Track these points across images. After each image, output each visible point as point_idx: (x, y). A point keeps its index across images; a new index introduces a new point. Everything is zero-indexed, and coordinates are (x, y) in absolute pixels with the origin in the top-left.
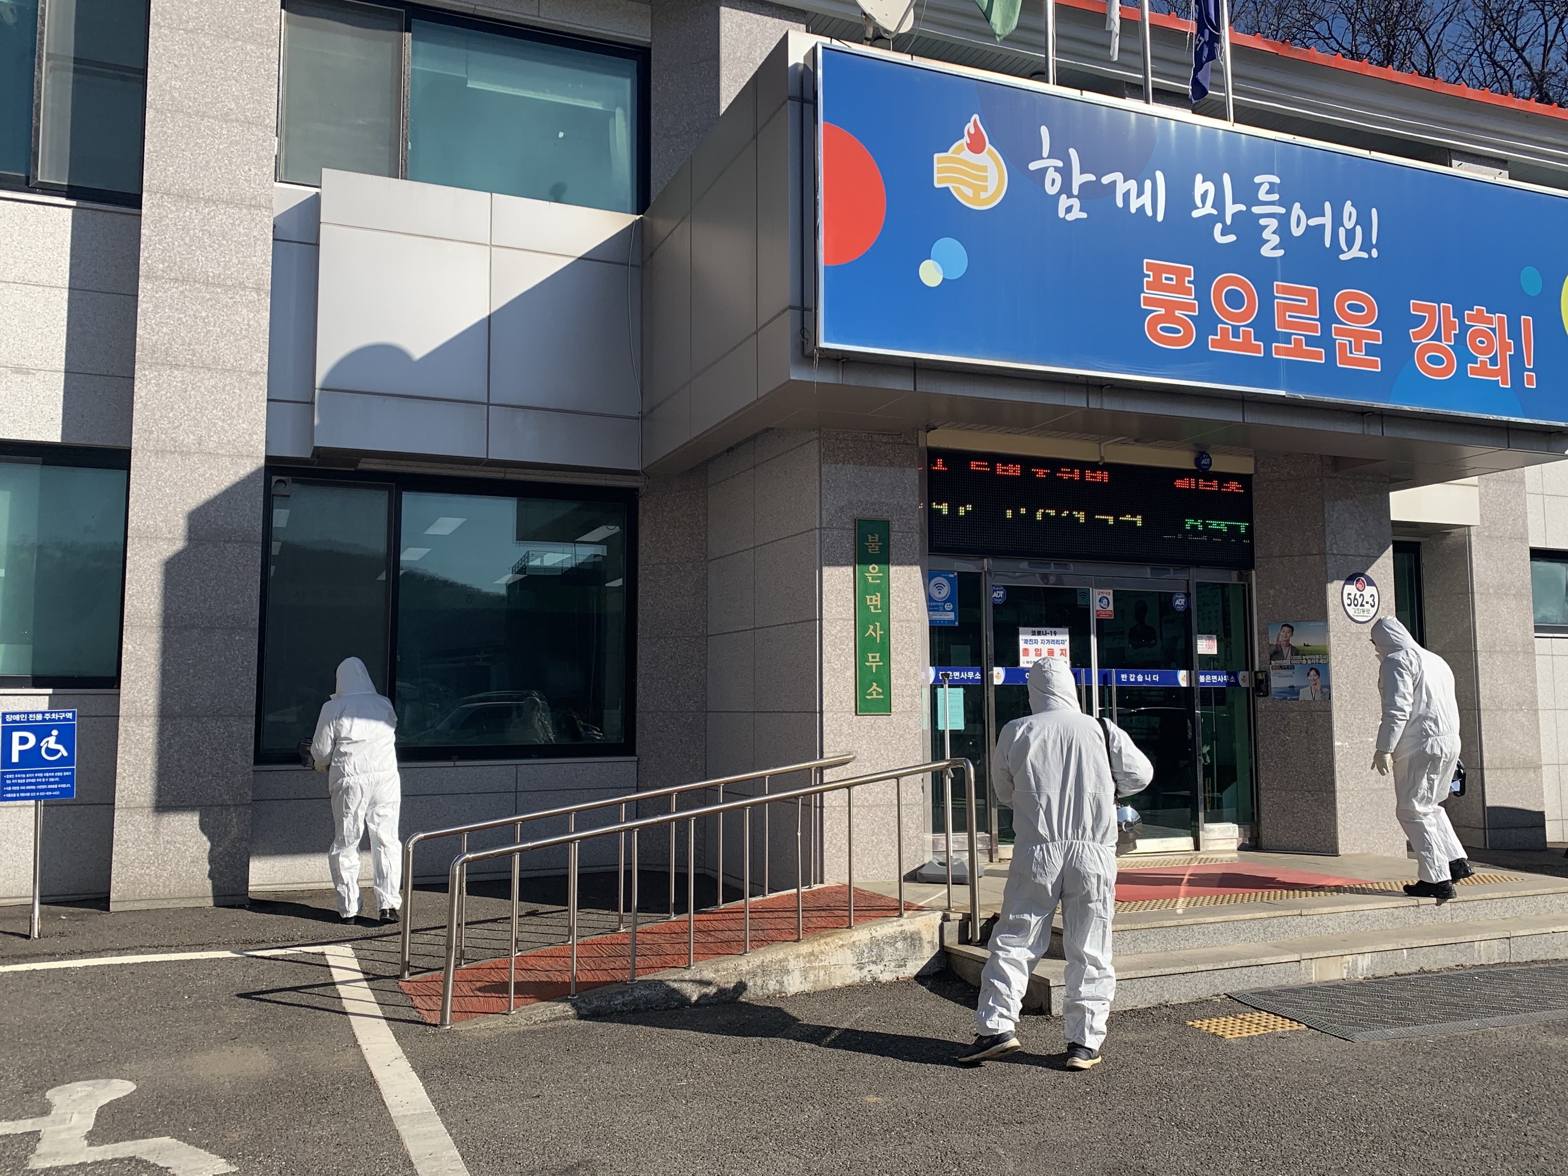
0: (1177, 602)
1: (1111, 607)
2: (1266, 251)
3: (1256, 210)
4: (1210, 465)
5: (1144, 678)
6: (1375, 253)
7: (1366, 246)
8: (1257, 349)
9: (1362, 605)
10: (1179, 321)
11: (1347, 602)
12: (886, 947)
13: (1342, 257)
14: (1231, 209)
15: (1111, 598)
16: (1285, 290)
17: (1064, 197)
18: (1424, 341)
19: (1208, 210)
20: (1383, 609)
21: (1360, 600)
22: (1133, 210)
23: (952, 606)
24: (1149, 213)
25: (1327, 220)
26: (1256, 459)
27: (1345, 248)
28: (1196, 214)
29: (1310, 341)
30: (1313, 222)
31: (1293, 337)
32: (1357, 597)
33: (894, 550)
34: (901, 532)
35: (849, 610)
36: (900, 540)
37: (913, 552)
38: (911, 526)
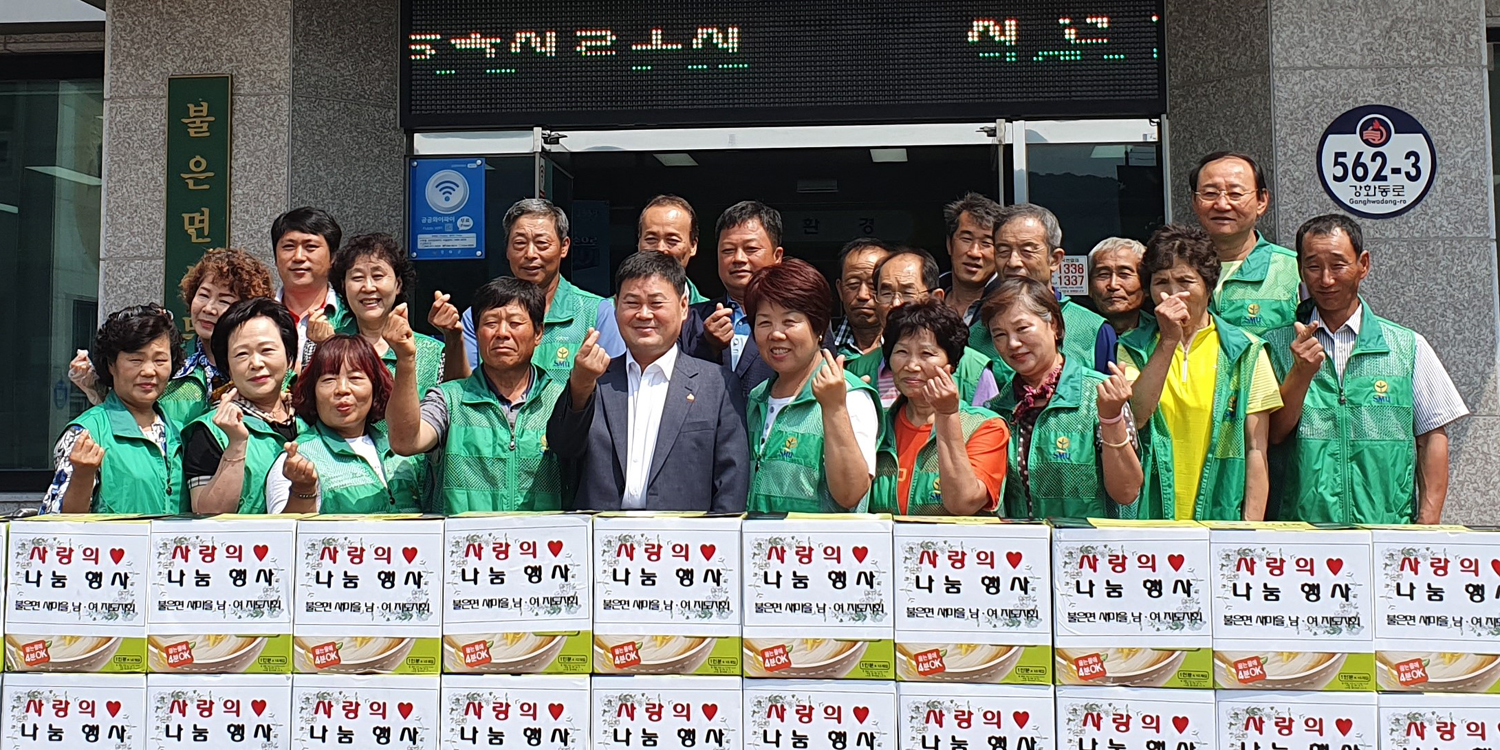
9: (1379, 177)
11: (1330, 170)
20: (1448, 183)
21: (1373, 167)
23: (472, 223)
32: (1366, 159)
33: (240, 128)
34: (254, 95)
35: (153, 241)
36: (253, 111)
37: (278, 131)
38: (274, 83)
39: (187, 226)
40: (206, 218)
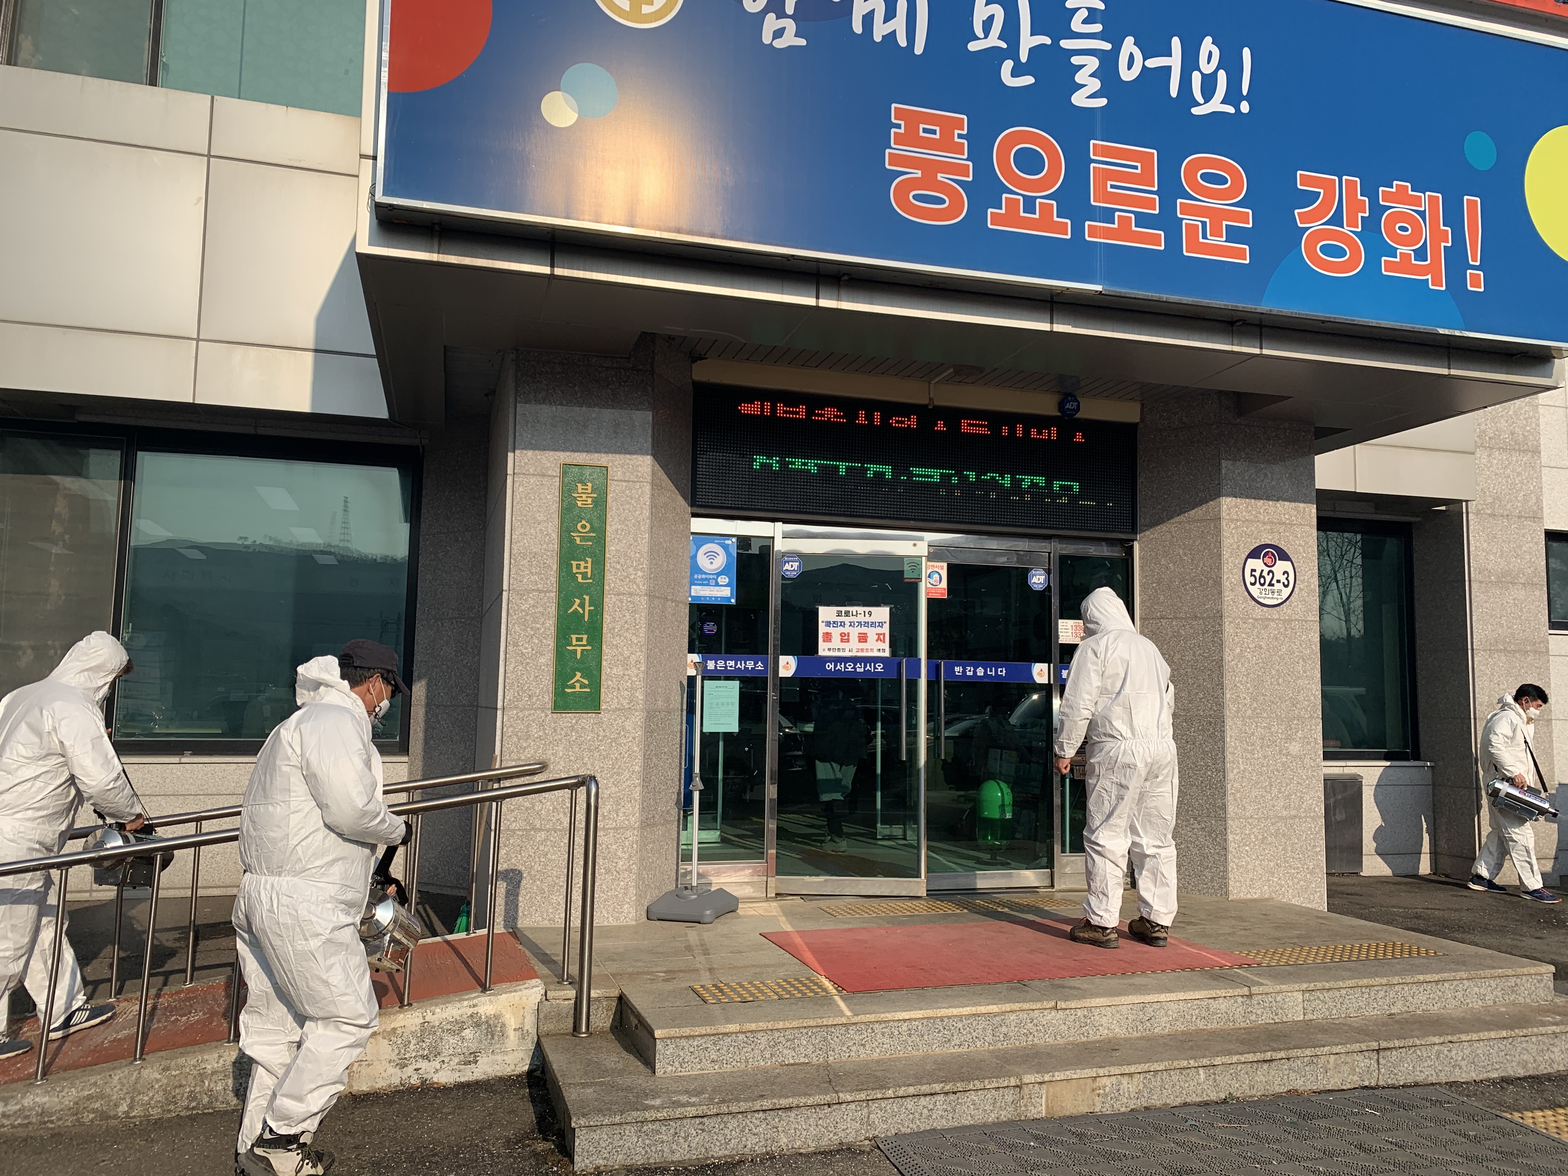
0: (1035, 580)
1: (944, 584)
2: (1079, 99)
3: (1065, 44)
4: (1078, 409)
5: (985, 672)
6: (1245, 107)
7: (1234, 97)
8: (1062, 229)
9: (1271, 584)
10: (943, 187)
11: (1249, 579)
12: (446, 1036)
13: (1195, 111)
14: (1028, 41)
15: (944, 573)
16: (1106, 152)
17: (771, 16)
18: (1316, 226)
19: (994, 41)
20: (1301, 590)
21: (1268, 579)
22: (878, 38)
23: (727, 580)
24: (903, 42)
25: (1175, 61)
26: (1142, 405)
27: (1199, 98)
28: (973, 46)
29: (1143, 220)
30: (1152, 63)
31: (1117, 214)
32: (1265, 574)
33: (614, 503)
34: (625, 481)
35: (547, 579)
36: (624, 492)
37: (641, 508)
38: (639, 474)
39: (575, 570)
40: (589, 565)
